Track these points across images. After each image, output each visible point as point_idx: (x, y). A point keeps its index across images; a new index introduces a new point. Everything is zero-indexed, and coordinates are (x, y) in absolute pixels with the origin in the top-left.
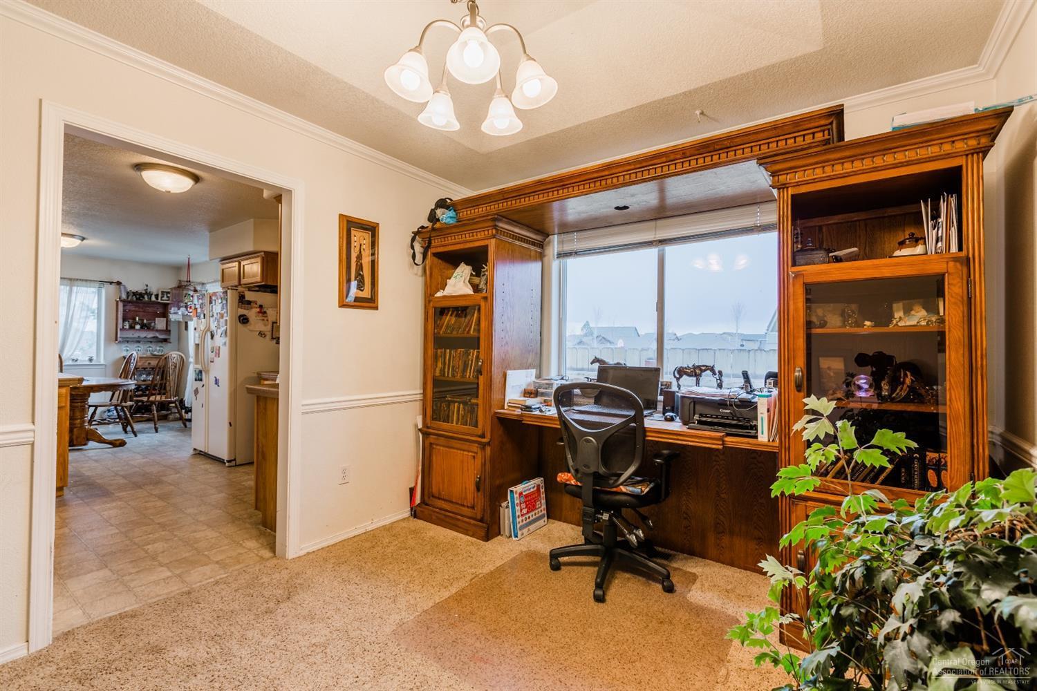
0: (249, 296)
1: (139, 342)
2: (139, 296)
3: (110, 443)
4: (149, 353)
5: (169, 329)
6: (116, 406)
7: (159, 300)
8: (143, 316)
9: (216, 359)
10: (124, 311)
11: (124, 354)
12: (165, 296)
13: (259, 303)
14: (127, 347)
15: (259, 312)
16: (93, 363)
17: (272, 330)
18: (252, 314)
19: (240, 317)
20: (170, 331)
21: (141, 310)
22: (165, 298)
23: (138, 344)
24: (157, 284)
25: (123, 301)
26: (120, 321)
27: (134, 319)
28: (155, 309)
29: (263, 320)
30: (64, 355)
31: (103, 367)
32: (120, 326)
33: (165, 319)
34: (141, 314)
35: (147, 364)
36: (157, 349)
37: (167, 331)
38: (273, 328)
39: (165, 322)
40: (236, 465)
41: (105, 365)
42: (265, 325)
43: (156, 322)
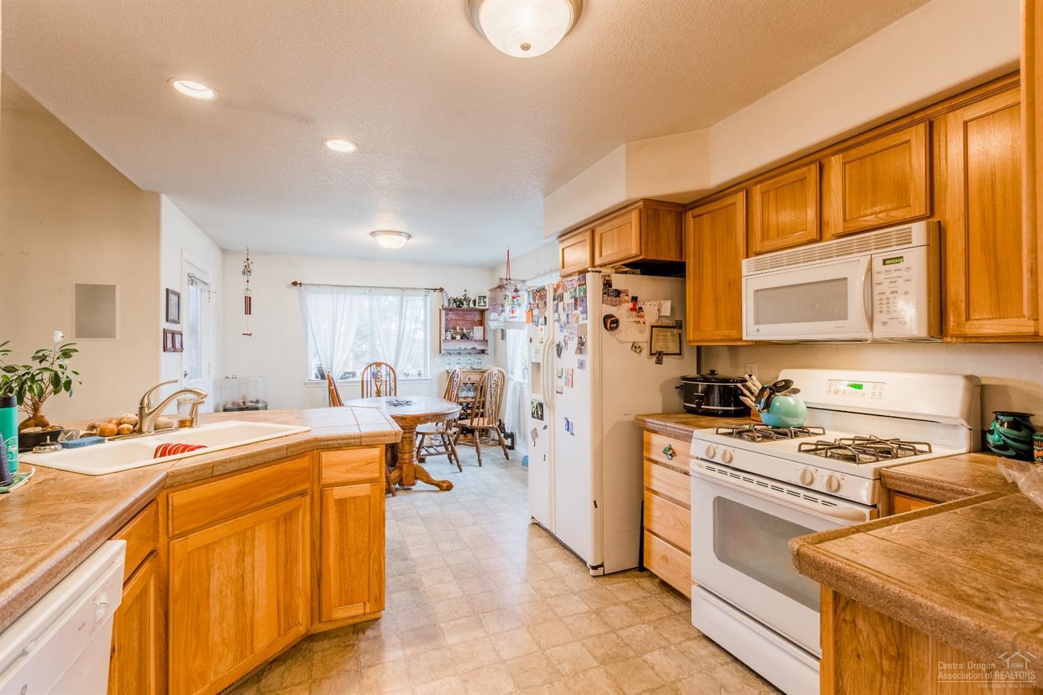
0: (619, 282)
1: (460, 354)
2: (459, 303)
3: (437, 485)
4: (468, 367)
5: (486, 338)
6: (442, 434)
7: (477, 307)
8: (463, 325)
9: (566, 390)
10: (446, 320)
11: (447, 368)
12: (482, 302)
13: (631, 294)
14: (449, 360)
15: (631, 309)
16: (422, 378)
17: (651, 341)
18: (622, 311)
19: (607, 317)
20: (487, 341)
21: (461, 318)
22: (482, 304)
23: (459, 357)
24: (475, 287)
25: (446, 309)
26: (443, 331)
27: (455, 329)
28: (473, 316)
29: (639, 322)
30: (398, 369)
31: (430, 382)
32: (443, 338)
33: (482, 327)
34: (461, 322)
35: (467, 379)
36: (475, 361)
37: (485, 341)
38: (651, 337)
39: (482, 330)
40: (604, 575)
41: (432, 380)
42: (641, 332)
43: (475, 331)
